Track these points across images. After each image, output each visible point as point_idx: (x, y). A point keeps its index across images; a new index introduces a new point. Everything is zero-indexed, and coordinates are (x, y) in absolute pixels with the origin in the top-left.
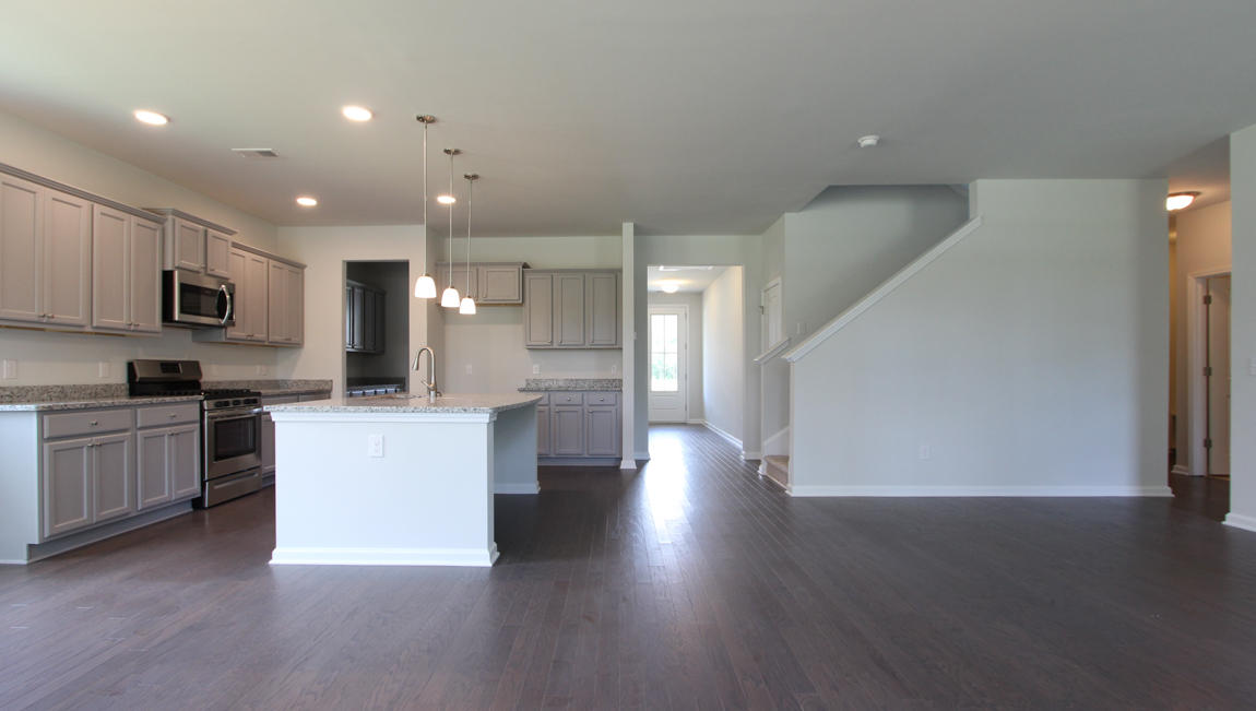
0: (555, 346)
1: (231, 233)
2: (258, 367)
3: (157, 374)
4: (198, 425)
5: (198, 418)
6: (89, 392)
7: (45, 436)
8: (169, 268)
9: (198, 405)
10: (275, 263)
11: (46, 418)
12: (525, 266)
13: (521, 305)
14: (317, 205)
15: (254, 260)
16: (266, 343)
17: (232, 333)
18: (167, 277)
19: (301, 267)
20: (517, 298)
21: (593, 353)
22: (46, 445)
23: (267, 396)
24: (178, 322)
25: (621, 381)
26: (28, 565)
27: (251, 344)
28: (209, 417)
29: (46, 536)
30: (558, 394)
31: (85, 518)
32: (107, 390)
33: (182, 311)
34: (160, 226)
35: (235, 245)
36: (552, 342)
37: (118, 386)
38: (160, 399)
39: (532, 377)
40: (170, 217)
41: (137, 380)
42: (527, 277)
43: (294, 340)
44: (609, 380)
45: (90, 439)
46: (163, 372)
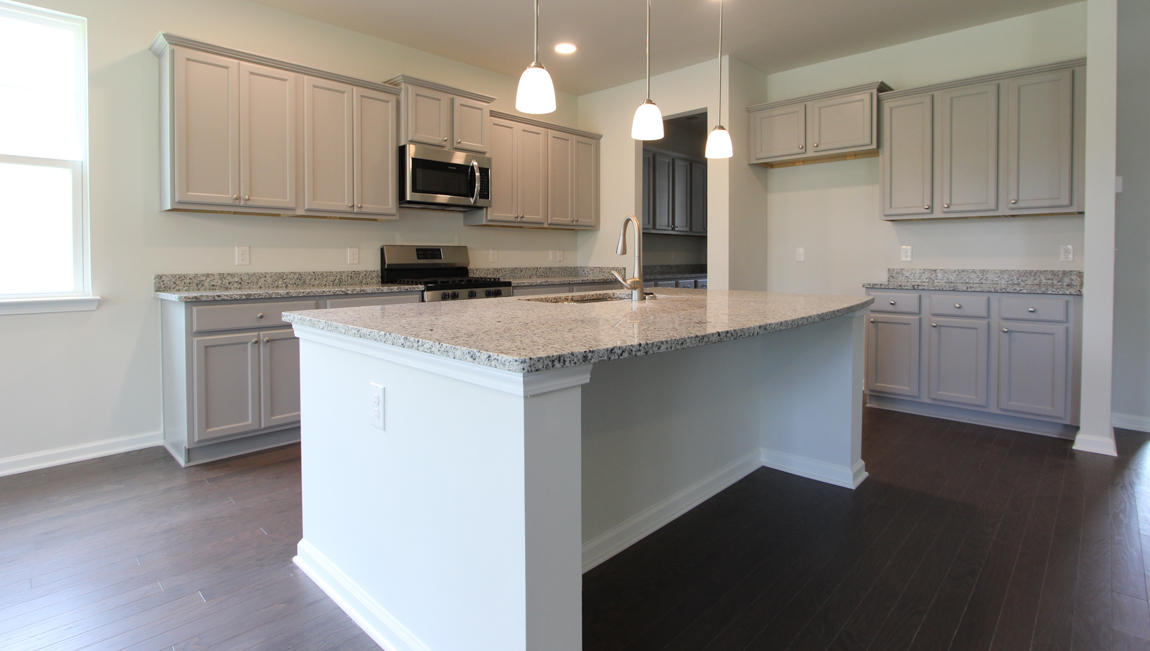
0: (937, 214)
1: (488, 100)
2: (550, 253)
3: (412, 259)
6: (332, 278)
7: (195, 329)
8: (402, 144)
9: (419, 296)
10: (557, 134)
11: (195, 309)
12: (883, 88)
13: (874, 153)
14: (577, 52)
15: (525, 131)
16: (546, 225)
17: (494, 214)
18: (401, 153)
19: (597, 138)
20: (868, 141)
21: (1016, 224)
22: (196, 339)
23: (518, 287)
24: (410, 202)
25: (1080, 275)
26: (186, 468)
27: (518, 226)
29: (196, 439)
30: (937, 297)
31: (249, 423)
33: (414, 190)
34: (393, 99)
35: (493, 114)
36: (931, 208)
37: (367, 274)
38: (407, 287)
39: (897, 267)
40: (403, 86)
41: (387, 267)
42: (887, 106)
44: (1053, 272)
45: (256, 334)
46: (419, 258)
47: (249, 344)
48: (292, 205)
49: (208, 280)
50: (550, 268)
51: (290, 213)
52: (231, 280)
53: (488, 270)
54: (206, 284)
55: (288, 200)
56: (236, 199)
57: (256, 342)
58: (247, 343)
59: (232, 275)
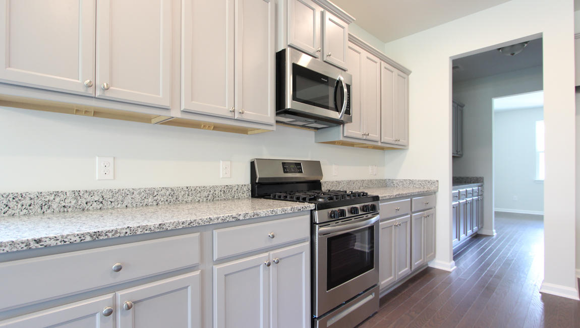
4: (308, 243)
5: (308, 234)
6: (206, 194)
9: (308, 217)
10: (388, 65)
15: (368, 58)
16: (379, 144)
17: (350, 130)
18: (280, 57)
19: (407, 72)
23: (384, 200)
24: (290, 111)
28: (320, 234)
32: (226, 194)
33: (295, 98)
37: (239, 188)
41: (257, 181)
43: (402, 142)
45: (110, 296)
46: (285, 172)
47: (98, 316)
48: (166, 104)
49: (58, 199)
50: (371, 180)
51: (165, 115)
52: (89, 199)
53: (333, 182)
54: (55, 206)
55: (160, 97)
56: (89, 86)
57: (110, 313)
58: (94, 315)
59: (91, 193)
